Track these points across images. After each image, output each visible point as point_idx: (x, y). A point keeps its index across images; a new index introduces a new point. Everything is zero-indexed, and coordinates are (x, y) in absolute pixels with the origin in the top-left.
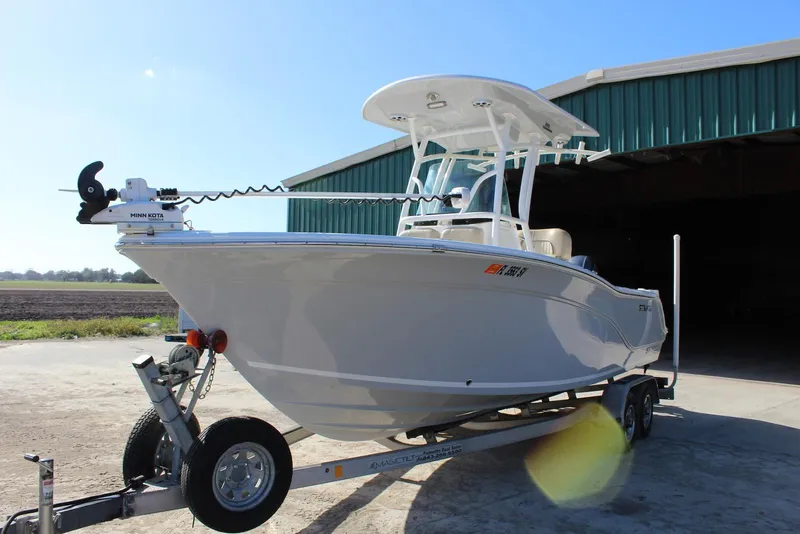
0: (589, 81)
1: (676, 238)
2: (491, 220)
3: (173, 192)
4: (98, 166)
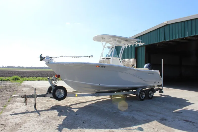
1: (162, 60)
2: (111, 58)
3: (51, 57)
4: (42, 55)
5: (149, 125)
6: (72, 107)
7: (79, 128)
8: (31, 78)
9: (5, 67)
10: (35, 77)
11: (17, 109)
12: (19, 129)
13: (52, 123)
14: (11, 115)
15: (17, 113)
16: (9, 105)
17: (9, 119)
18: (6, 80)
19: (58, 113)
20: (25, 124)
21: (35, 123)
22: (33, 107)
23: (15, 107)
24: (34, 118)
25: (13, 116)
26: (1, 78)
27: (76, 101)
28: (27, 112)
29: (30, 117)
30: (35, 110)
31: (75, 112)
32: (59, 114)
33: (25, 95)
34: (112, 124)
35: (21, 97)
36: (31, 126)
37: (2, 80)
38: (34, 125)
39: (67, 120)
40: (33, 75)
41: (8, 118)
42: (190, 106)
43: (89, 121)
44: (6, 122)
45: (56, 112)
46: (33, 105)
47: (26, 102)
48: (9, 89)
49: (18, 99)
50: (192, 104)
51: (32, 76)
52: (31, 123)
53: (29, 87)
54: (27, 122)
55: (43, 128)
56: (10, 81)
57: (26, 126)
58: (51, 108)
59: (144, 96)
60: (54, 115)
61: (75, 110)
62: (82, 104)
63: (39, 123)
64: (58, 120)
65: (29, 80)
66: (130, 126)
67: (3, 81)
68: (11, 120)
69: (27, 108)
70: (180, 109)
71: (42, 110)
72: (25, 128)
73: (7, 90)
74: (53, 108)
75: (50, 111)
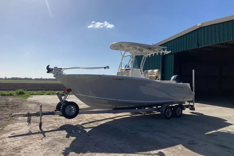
0: (198, 26)
1: (193, 70)
2: (130, 69)
4: (49, 66)
5: (174, 149)
6: (84, 126)
7: (89, 152)
8: (40, 92)
9: (9, 78)
10: (44, 91)
11: (18, 130)
12: (17, 154)
13: (59, 146)
14: (9, 137)
15: (18, 134)
16: (8, 126)
17: (6, 143)
18: (8, 95)
19: (67, 133)
20: (25, 149)
21: (37, 147)
22: (38, 128)
23: (15, 128)
24: (37, 140)
25: (12, 138)
26: (2, 93)
27: (91, 119)
28: (30, 134)
29: (33, 139)
30: (40, 131)
31: (87, 132)
32: (67, 135)
33: (29, 114)
34: (129, 147)
35: (23, 116)
36: (33, 150)
37: (3, 95)
38: (36, 149)
39: (77, 143)
40: (43, 89)
41: (5, 141)
42: (227, 127)
43: (102, 143)
44: (2, 146)
45: (65, 133)
46: (38, 124)
47: (29, 121)
48: (11, 106)
49: (20, 118)
50: (231, 124)
51: (41, 90)
52: (33, 147)
53: (36, 103)
54: (28, 146)
55: (46, 152)
56: (13, 96)
57: (26, 151)
58: (60, 127)
59: (171, 113)
60: (61, 137)
61: (87, 130)
62: (97, 122)
63: (43, 147)
64: (67, 142)
65: (37, 95)
66: (150, 150)
67: (5, 95)
68: (9, 143)
69: (30, 129)
70: (214, 131)
71: (48, 130)
72: (25, 153)
73: (8, 107)
74: (62, 128)
75: (58, 132)
